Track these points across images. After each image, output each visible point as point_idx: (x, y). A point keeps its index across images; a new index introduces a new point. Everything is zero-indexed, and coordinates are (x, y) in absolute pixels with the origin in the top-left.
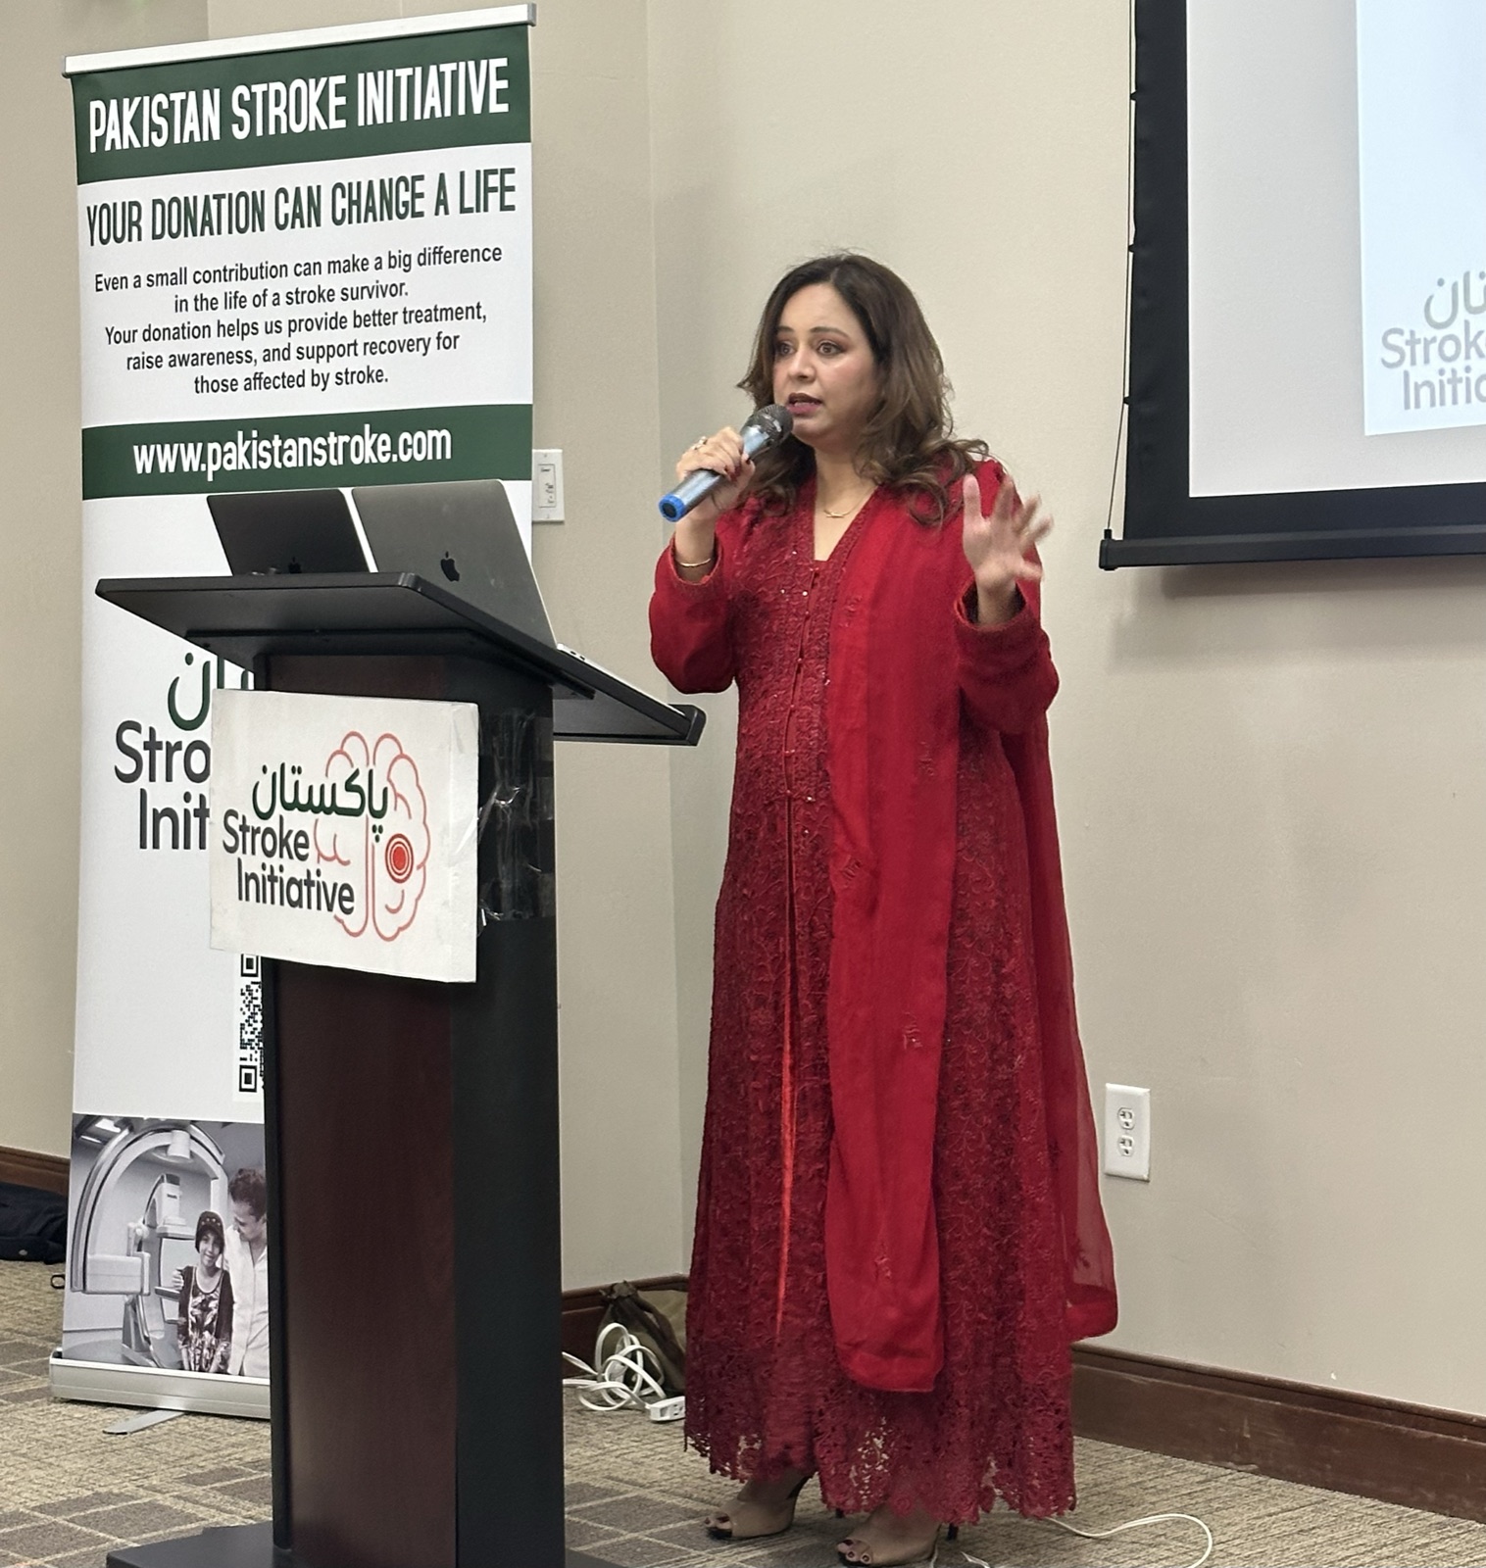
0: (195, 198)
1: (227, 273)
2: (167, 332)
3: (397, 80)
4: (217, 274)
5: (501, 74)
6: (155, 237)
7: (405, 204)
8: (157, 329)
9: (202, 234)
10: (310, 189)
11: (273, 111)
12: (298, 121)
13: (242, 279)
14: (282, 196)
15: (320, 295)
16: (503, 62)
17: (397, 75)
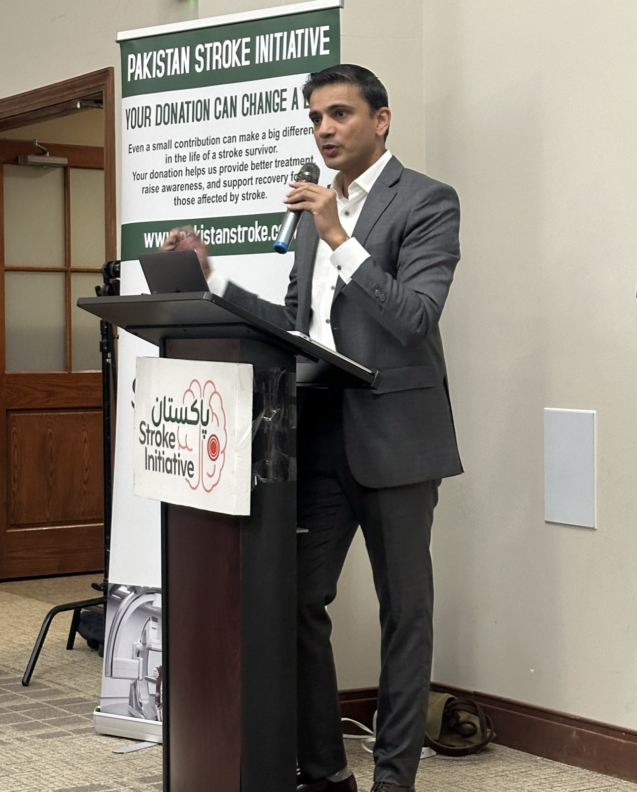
0: (177, 104)
1: (191, 142)
2: (161, 174)
3: (275, 39)
4: (186, 143)
5: (326, 34)
6: (157, 124)
7: (277, 104)
8: (157, 172)
9: (180, 122)
10: (232, 97)
11: (215, 57)
12: (227, 62)
13: (198, 145)
14: (218, 101)
15: (235, 153)
16: (327, 28)
17: (275, 36)
